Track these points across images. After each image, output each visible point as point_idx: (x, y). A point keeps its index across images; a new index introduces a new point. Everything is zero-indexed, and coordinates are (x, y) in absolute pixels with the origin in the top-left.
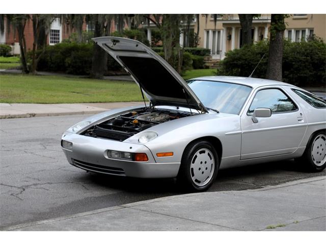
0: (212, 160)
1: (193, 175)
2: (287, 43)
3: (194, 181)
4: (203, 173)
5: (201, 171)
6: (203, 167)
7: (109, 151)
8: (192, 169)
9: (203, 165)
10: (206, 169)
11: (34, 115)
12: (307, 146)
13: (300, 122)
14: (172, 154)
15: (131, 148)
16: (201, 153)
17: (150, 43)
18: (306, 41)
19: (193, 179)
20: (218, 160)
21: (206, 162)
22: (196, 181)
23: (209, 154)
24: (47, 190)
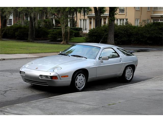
0: (84, 78)
1: (77, 85)
2: (116, 25)
3: (77, 88)
4: (81, 84)
5: (80, 83)
6: (81, 82)
7: (41, 76)
8: (76, 83)
9: (81, 80)
10: (82, 82)
11: (4, 59)
12: (123, 72)
13: (120, 62)
14: (68, 76)
15: (50, 74)
16: (79, 76)
17: (55, 25)
18: (125, 24)
19: (77, 87)
20: (86, 78)
21: (82, 79)
22: (78, 87)
23: (83, 76)
24: (16, 92)
